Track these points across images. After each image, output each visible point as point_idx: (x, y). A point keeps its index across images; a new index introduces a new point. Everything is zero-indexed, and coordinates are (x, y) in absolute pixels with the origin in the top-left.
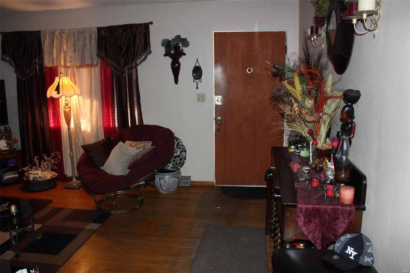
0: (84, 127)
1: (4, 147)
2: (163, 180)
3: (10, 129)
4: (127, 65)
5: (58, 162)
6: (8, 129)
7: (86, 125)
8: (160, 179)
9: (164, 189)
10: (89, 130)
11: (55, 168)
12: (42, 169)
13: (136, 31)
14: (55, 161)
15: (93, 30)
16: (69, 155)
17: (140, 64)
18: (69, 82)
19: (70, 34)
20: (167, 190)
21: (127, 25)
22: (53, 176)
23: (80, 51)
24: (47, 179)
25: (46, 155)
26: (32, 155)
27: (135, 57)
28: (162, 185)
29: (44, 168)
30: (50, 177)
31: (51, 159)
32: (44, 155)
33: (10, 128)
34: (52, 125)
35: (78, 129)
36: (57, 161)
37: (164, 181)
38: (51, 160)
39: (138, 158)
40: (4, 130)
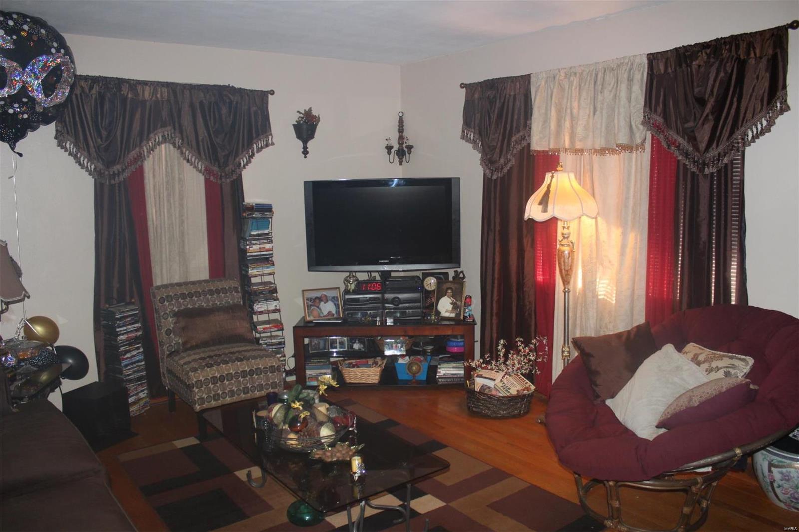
0: (605, 291)
1: (447, 311)
2: (780, 469)
3: (464, 278)
4: (717, 146)
5: (545, 360)
6: (461, 276)
7: (609, 287)
8: (771, 465)
9: (781, 496)
10: (612, 300)
11: (536, 372)
12: (508, 369)
13: (748, 54)
14: (538, 356)
15: (637, 61)
16: (561, 351)
17: (754, 142)
18: (571, 184)
19: (588, 75)
20: (792, 501)
21: (723, 41)
22: (524, 390)
23: (604, 112)
24: (509, 394)
25: (522, 339)
26: (495, 336)
27: (740, 123)
28: (775, 485)
29: (513, 369)
30: (518, 391)
31: (531, 351)
32: (517, 339)
33: (464, 275)
34: (540, 278)
35: (589, 295)
36: (541, 358)
37: (781, 473)
38: (528, 354)
39: (691, 403)
40: (454, 278)
